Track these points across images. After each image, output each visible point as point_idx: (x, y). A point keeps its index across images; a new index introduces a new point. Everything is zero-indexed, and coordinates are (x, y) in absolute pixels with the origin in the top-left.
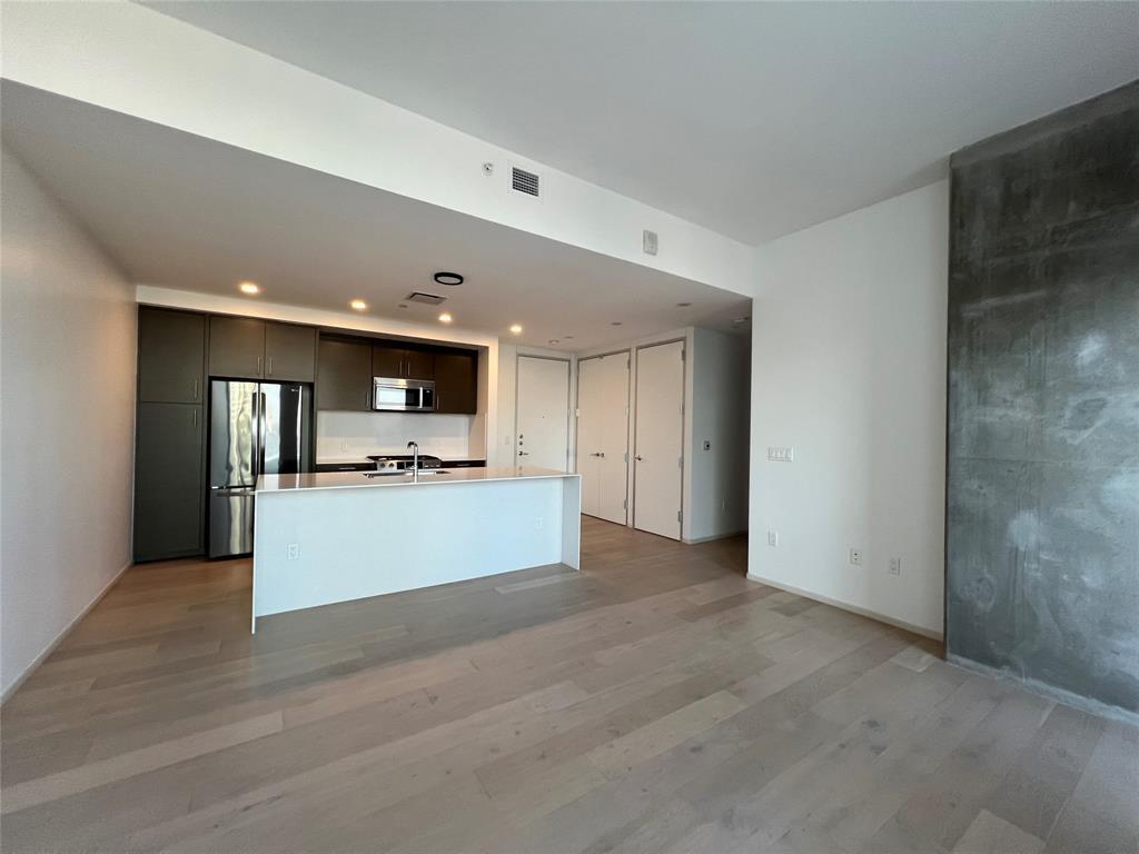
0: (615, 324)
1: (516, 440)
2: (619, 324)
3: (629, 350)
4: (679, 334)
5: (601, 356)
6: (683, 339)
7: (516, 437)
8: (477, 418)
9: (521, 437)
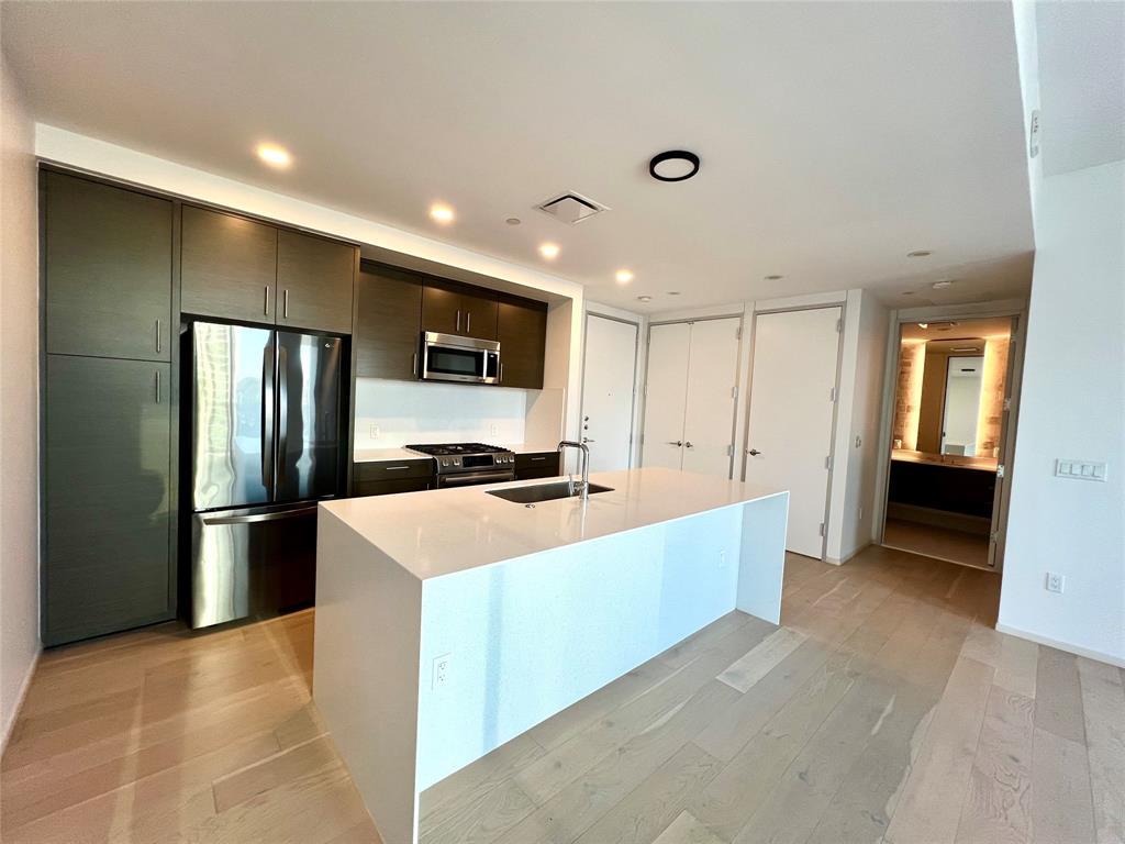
0: (771, 278)
1: (580, 425)
2: (776, 277)
3: (740, 316)
4: (839, 297)
5: (691, 321)
6: (842, 305)
7: (581, 418)
8: (542, 395)
9: (587, 419)
